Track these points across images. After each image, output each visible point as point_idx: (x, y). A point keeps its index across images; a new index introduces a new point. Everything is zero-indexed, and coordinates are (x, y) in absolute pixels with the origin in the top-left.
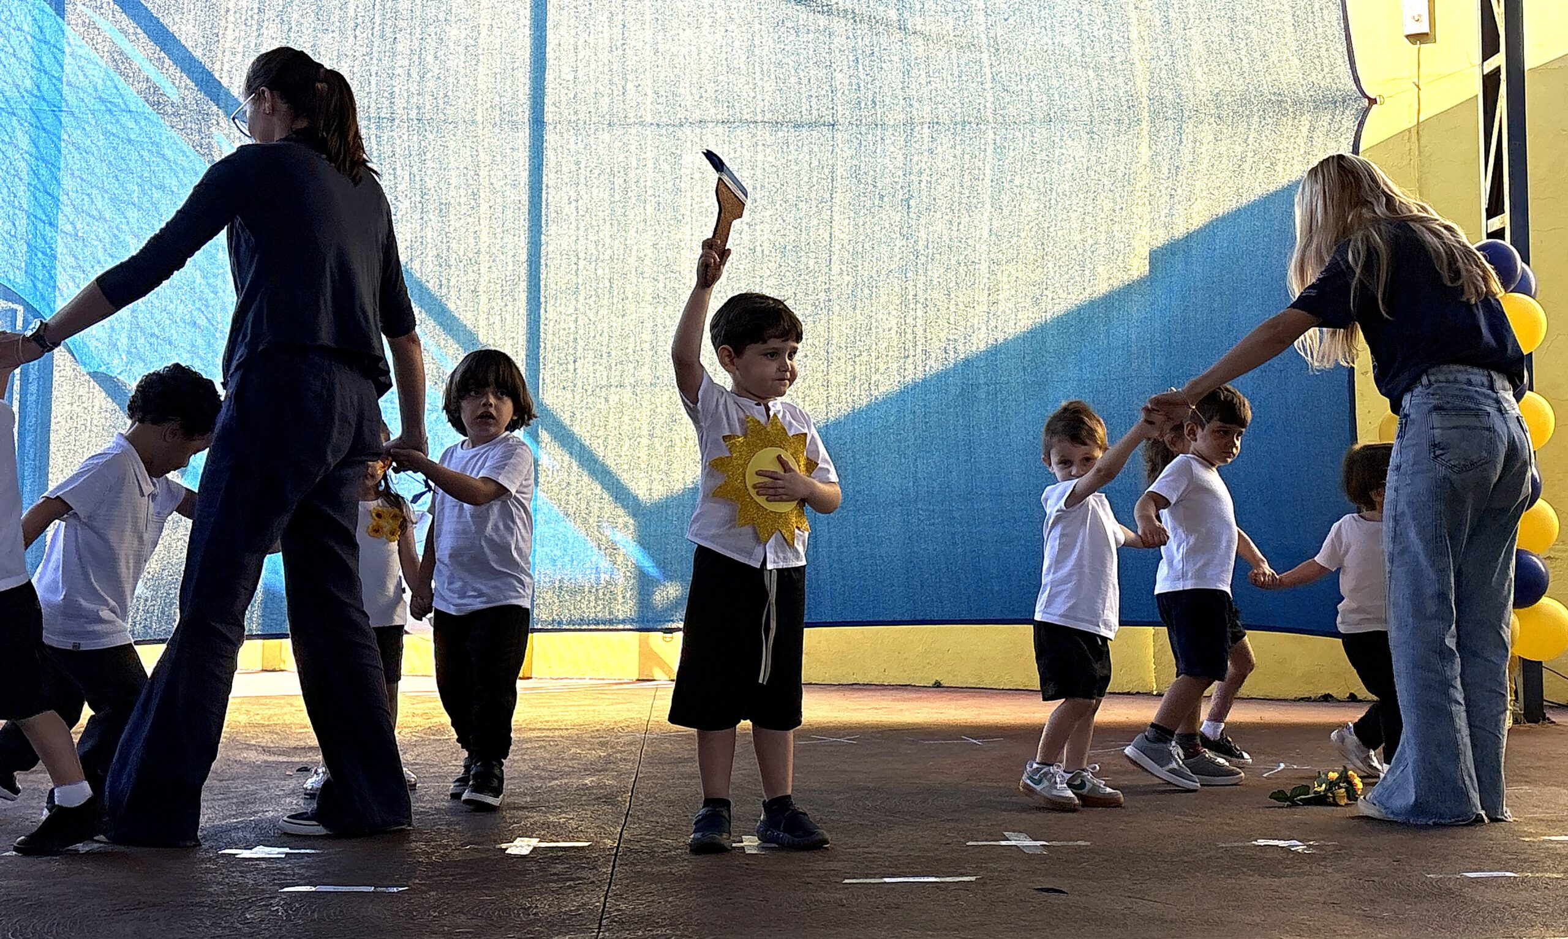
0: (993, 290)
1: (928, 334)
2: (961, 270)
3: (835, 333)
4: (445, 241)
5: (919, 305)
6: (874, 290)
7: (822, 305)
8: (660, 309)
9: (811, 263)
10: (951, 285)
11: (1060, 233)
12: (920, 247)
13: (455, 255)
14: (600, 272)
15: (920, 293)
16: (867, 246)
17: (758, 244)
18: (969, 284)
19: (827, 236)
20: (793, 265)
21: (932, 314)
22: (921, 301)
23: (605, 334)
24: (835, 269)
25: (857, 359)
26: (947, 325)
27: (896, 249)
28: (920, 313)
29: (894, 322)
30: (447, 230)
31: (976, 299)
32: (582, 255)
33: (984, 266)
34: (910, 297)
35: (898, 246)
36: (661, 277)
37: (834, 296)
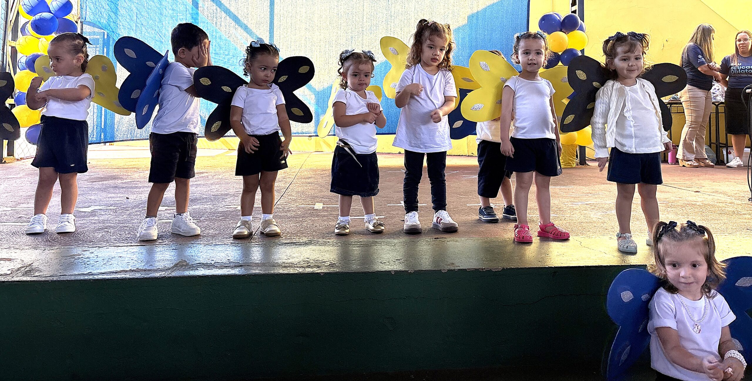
2: (405, 21)
3: (364, 41)
4: (237, 10)
5: (392, 33)
6: (377, 27)
7: (360, 32)
8: (307, 32)
9: (357, 19)
10: (402, 26)
11: (437, 10)
12: (392, 14)
13: (240, 15)
14: (288, 21)
15: (392, 29)
16: (375, 13)
17: (340, 12)
19: (362, 10)
20: (351, 19)
22: (393, 31)
23: (289, 41)
27: (384, 14)
30: (238, 7)
32: (282, 15)
35: (385, 13)
36: (308, 23)
37: (364, 29)
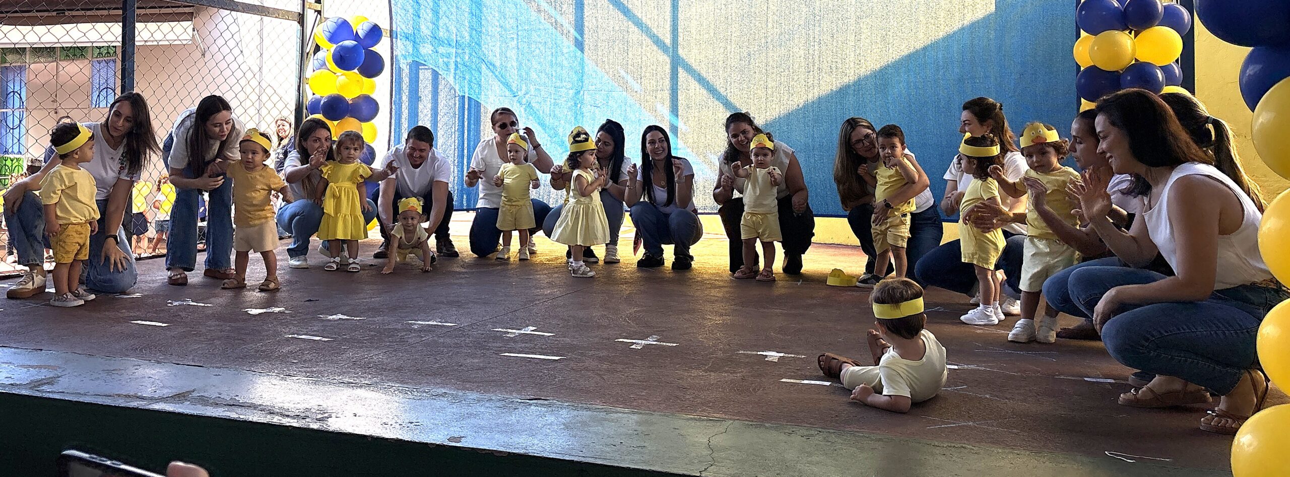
0: (858, 33)
1: (821, 59)
2: (839, 22)
5: (816, 43)
6: (791, 36)
7: (763, 45)
9: (757, 23)
10: (834, 31)
12: (816, 12)
15: (816, 37)
16: (787, 12)
18: (844, 30)
19: (765, 8)
20: (748, 24)
21: (824, 48)
22: (817, 41)
24: (770, 25)
25: (782, 74)
26: (831, 54)
27: (803, 13)
28: (816, 47)
29: (802, 52)
31: (848, 38)
33: (852, 21)
34: (811, 39)
35: (805, 11)
